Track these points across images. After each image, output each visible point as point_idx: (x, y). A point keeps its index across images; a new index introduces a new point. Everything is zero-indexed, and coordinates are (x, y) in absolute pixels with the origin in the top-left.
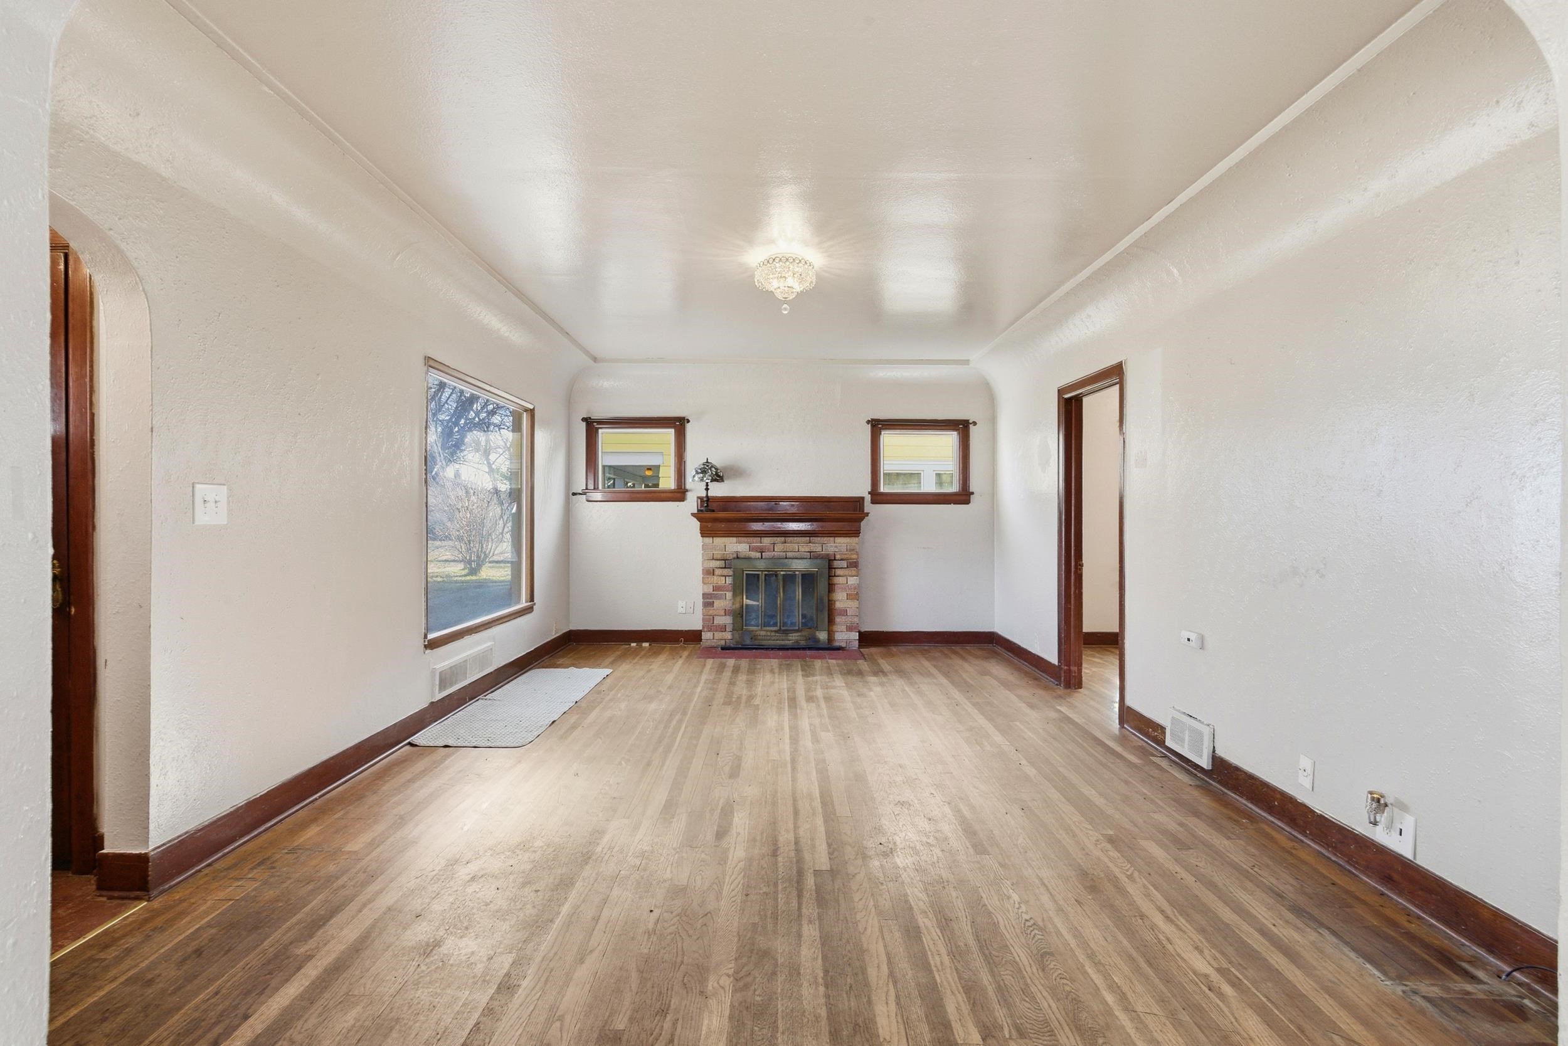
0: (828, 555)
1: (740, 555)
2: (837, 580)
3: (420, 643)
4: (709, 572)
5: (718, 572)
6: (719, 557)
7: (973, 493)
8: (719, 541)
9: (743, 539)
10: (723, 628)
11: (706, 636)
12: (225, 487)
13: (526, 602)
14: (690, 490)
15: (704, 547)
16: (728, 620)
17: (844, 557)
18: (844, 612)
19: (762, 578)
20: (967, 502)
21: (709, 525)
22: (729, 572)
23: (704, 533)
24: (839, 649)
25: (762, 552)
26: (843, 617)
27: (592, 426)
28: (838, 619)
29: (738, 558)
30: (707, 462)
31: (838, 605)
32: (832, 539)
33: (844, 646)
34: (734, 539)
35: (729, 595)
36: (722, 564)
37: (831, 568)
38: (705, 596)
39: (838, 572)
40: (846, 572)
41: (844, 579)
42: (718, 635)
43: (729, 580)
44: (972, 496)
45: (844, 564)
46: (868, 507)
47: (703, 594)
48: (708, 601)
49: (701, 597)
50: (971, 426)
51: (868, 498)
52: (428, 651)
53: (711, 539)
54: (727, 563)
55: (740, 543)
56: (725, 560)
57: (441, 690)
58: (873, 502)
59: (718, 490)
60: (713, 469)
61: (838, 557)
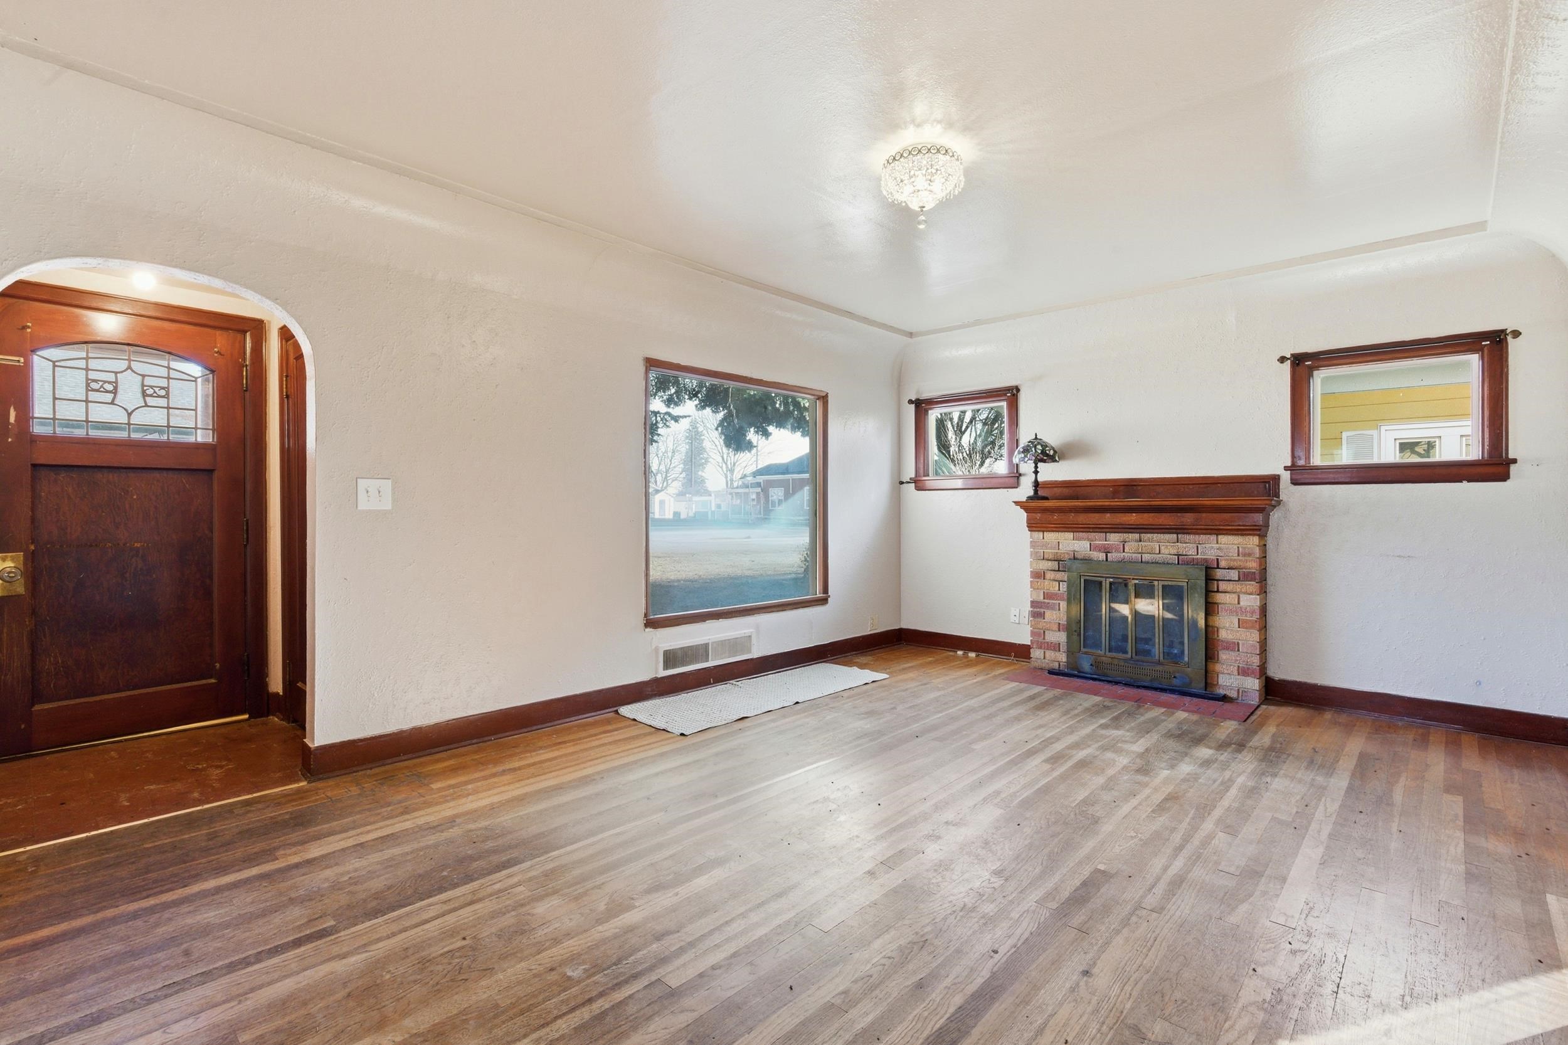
0: (1206, 560)
1: (1078, 556)
2: (1220, 598)
3: (641, 621)
4: (1038, 575)
5: (1049, 575)
6: (1051, 557)
7: (1515, 461)
8: (1051, 537)
9: (1081, 534)
10: (1056, 647)
11: (1036, 653)
12: (390, 481)
13: (820, 594)
14: (1024, 475)
15: (1033, 544)
16: (1061, 637)
17: (1236, 564)
18: (1234, 646)
19: (1106, 585)
20: (1504, 477)
21: (1038, 516)
22: (1064, 576)
23: (1032, 526)
24: (1225, 699)
25: (1107, 553)
26: (1232, 653)
27: (921, 406)
28: (1224, 655)
29: (1075, 558)
30: (1036, 438)
31: (1223, 635)
32: (1213, 537)
33: (1233, 694)
34: (1070, 535)
35: (1063, 605)
36: (1055, 565)
37: (1209, 579)
38: (1034, 604)
39: (1223, 586)
40: (1238, 587)
41: (1235, 596)
42: (1050, 654)
43: (1064, 587)
44: (1513, 467)
45: (1234, 575)
46: (1287, 490)
47: (1032, 602)
48: (1038, 611)
49: (1029, 604)
50: (1509, 338)
51: (1286, 476)
52: (648, 630)
53: (1041, 534)
54: (1062, 563)
55: (1079, 539)
56: (1059, 561)
57: (666, 667)
58: (1295, 482)
59: (1050, 473)
60: (1039, 447)
61: (1223, 564)
